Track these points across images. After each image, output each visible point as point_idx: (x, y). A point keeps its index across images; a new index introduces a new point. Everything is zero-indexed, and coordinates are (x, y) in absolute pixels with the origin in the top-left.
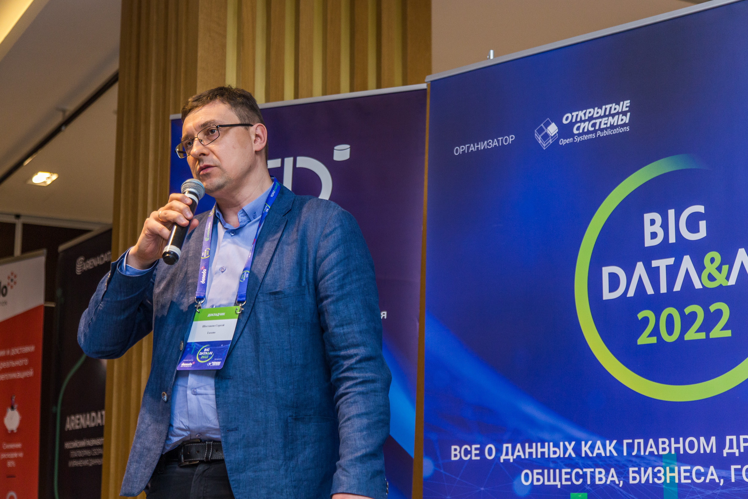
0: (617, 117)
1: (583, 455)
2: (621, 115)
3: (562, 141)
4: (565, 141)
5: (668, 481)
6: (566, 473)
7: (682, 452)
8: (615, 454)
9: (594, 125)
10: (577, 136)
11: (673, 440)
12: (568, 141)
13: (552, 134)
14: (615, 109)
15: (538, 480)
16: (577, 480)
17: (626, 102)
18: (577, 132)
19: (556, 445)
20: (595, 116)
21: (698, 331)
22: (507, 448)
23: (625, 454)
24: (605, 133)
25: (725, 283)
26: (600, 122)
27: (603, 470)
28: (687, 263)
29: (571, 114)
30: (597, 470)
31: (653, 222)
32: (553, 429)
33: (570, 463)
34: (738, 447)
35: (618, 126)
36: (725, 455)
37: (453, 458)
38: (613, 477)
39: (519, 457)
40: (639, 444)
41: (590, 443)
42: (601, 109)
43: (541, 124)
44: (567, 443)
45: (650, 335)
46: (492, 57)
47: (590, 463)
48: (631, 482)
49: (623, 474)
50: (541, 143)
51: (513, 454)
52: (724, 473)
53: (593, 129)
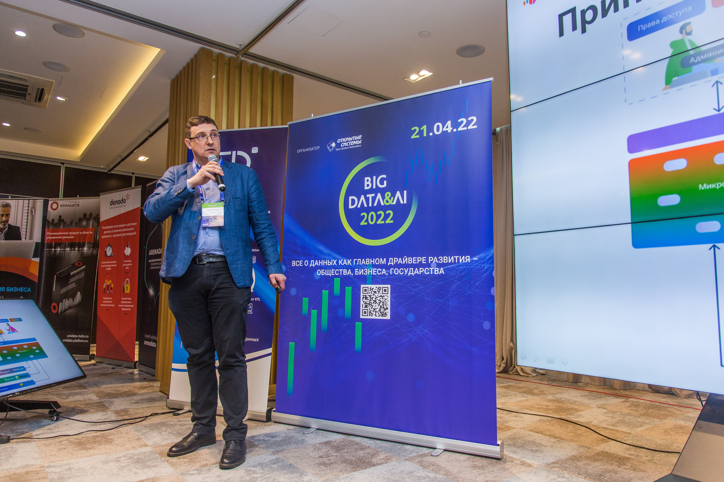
1: (339, 265)
2: (358, 141)
3: (336, 149)
5: (369, 274)
6: (333, 271)
7: (374, 264)
8: (351, 264)
9: (348, 144)
10: (342, 148)
11: (371, 259)
12: (339, 149)
13: (333, 147)
14: (356, 138)
15: (323, 273)
16: (337, 274)
17: (360, 136)
18: (342, 146)
19: (330, 261)
20: (349, 140)
21: (382, 221)
22: (312, 262)
23: (354, 264)
24: (352, 147)
25: (392, 204)
26: (351, 143)
27: (346, 270)
28: (379, 195)
29: (340, 139)
30: (344, 270)
31: (368, 181)
32: (329, 255)
33: (334, 267)
34: (393, 262)
35: (357, 145)
36: (389, 265)
37: (293, 265)
38: (350, 272)
39: (316, 265)
40: (359, 261)
41: (342, 260)
42: (351, 138)
43: (329, 142)
44: (334, 260)
45: (365, 222)
46: (312, 116)
47: (341, 267)
48: (356, 274)
49: (353, 271)
50: (329, 150)
51: (314, 264)
52: (388, 271)
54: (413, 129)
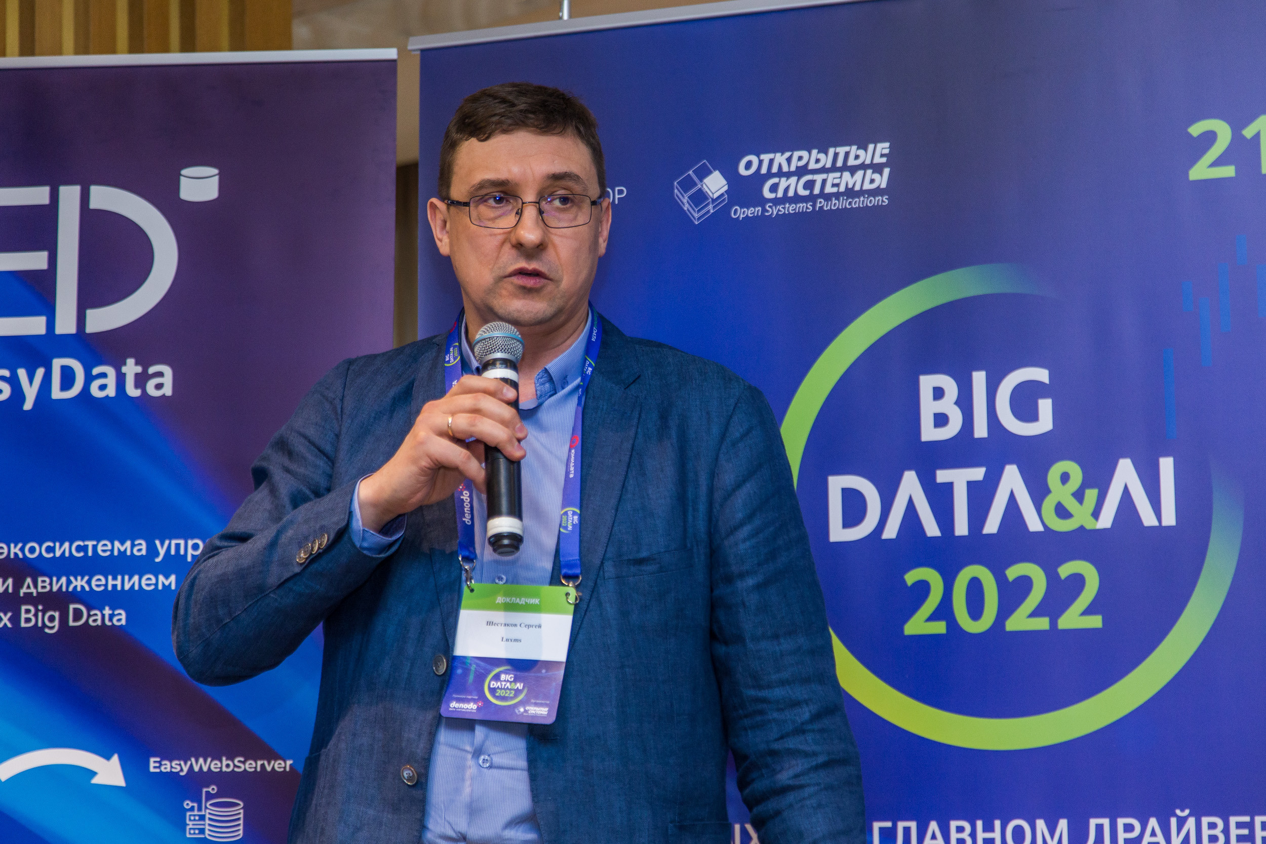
0: (860, 174)
2: (869, 172)
3: (736, 210)
4: (744, 212)
9: (809, 185)
10: (771, 204)
11: (980, 824)
12: (750, 212)
13: (713, 194)
14: (857, 157)
17: (880, 146)
18: (772, 196)
20: (812, 166)
21: (1034, 614)
24: (833, 203)
25: (1090, 524)
26: (824, 182)
28: (1011, 478)
29: (758, 157)
31: (938, 393)
34: (1113, 841)
35: (862, 192)
40: (907, 830)
42: (826, 154)
43: (689, 170)
45: (932, 618)
46: (566, 16)
50: (688, 210)
53: (807, 193)
54: (1196, 130)
